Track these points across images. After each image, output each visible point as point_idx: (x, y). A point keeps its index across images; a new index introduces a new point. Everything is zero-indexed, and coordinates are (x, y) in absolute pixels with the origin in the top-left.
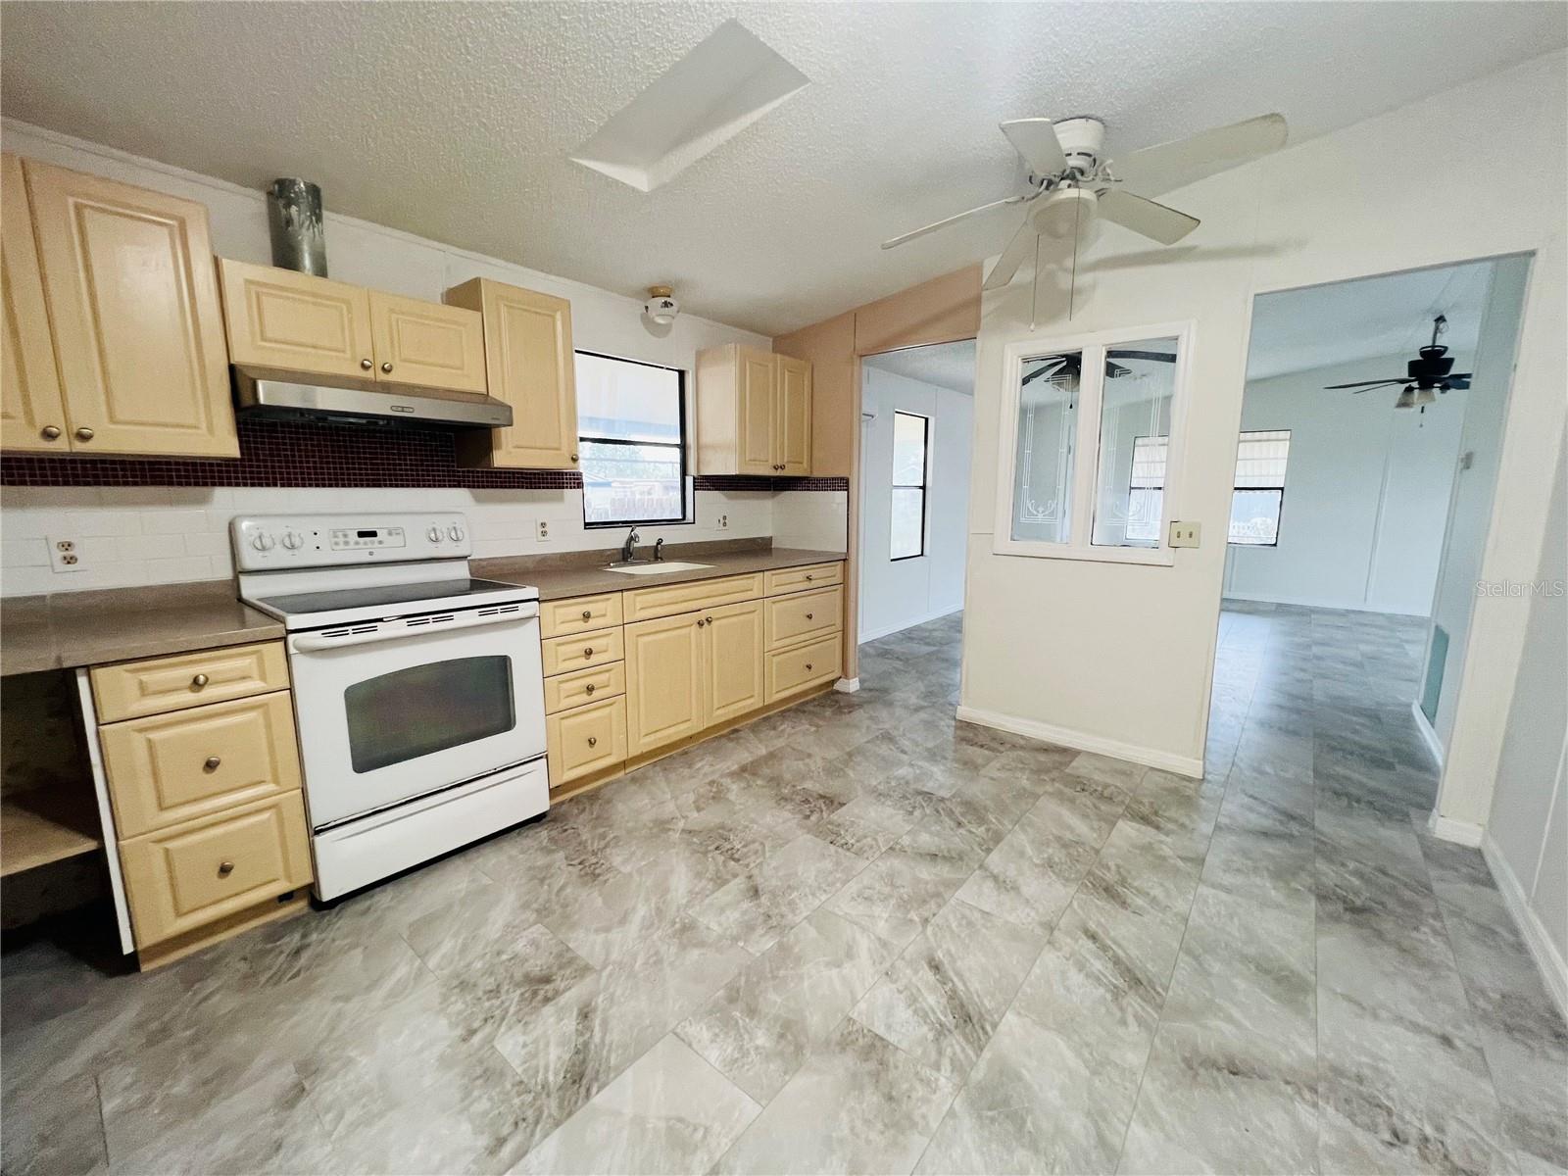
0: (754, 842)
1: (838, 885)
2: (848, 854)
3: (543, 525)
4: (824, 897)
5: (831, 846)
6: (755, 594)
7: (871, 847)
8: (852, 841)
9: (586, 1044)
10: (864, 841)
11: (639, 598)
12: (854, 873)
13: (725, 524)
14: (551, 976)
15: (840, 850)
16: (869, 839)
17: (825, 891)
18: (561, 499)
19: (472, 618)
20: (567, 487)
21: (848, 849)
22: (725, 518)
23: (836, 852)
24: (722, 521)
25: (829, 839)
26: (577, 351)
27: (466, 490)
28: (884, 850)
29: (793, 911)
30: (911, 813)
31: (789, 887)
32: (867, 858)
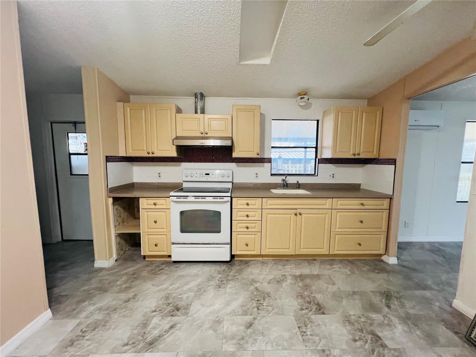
0: (271, 306)
1: (280, 348)
2: (300, 337)
3: (257, 174)
4: (269, 348)
5: (297, 329)
6: (327, 207)
7: (314, 342)
8: (309, 333)
9: (163, 335)
10: (314, 337)
11: (269, 201)
12: (293, 348)
13: (333, 177)
14: (180, 309)
15: (299, 333)
16: (317, 338)
17: (272, 346)
18: (263, 166)
19: (211, 199)
20: (266, 163)
21: (303, 336)
22: (333, 175)
23: (296, 333)
24: (332, 176)
25: (300, 325)
26: (272, 120)
27: (235, 163)
28: (319, 348)
29: (253, 343)
30: (355, 341)
31: (263, 333)
32: (306, 346)
